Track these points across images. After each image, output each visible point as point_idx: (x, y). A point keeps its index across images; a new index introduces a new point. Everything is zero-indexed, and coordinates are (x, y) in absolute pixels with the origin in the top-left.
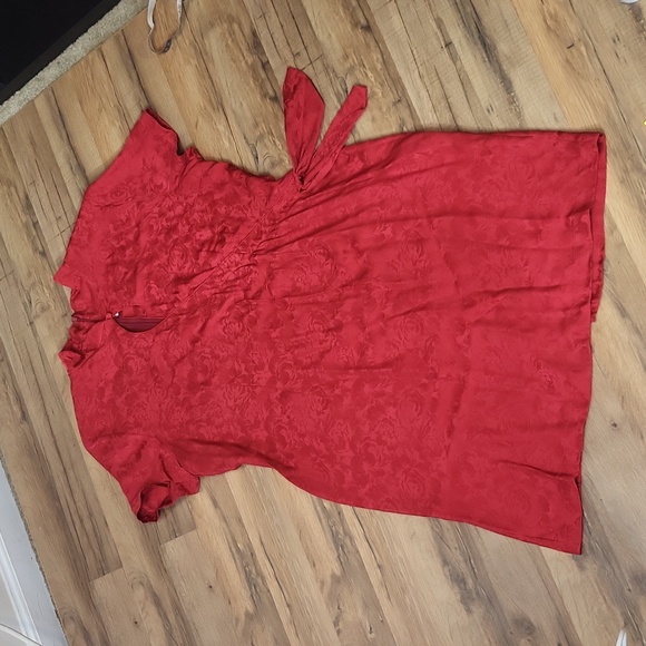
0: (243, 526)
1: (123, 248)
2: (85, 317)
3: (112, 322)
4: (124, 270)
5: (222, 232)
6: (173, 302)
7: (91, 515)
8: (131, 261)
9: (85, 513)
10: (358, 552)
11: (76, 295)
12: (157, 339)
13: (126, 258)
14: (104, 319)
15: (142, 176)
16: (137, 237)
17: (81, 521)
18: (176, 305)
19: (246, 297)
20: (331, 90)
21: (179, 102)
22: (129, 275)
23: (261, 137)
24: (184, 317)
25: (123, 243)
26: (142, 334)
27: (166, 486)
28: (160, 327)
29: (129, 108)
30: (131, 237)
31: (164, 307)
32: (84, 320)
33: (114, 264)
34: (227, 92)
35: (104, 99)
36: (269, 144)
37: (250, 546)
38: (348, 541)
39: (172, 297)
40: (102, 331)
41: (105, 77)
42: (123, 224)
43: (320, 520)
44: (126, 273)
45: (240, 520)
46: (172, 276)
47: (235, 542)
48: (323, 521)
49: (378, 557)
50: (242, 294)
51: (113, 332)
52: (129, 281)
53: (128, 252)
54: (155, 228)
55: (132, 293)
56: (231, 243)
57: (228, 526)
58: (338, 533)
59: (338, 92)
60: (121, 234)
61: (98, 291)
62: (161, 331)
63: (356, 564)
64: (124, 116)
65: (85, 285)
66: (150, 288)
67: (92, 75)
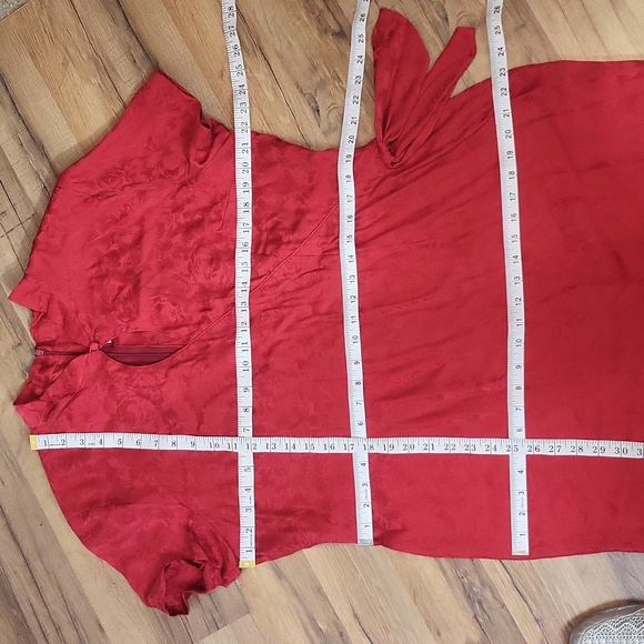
0: (326, 598)
1: (115, 255)
2: (56, 349)
3: (99, 355)
4: (119, 284)
5: (273, 229)
6: (199, 323)
7: (73, 619)
8: (130, 272)
9: (63, 619)
10: (503, 606)
11: (39, 319)
12: (173, 372)
13: (120, 268)
14: (86, 351)
15: (146, 157)
16: (139, 240)
17: (58, 629)
18: (204, 327)
19: (315, 314)
20: (422, 18)
21: (192, 47)
22: (125, 291)
23: (322, 84)
24: (217, 342)
25: (114, 247)
26: (150, 368)
27: (198, 566)
28: (178, 357)
29: (112, 59)
30: (128, 240)
31: (184, 331)
32: (54, 353)
33: (102, 277)
34: (266, 30)
35: (71, 51)
36: (334, 91)
37: (337, 623)
38: (488, 595)
39: (197, 318)
40: (84, 367)
41: (71, 20)
42: (117, 221)
43: (444, 572)
44: (121, 289)
45: (319, 590)
46: (196, 289)
47: (313, 620)
48: (449, 572)
49: (534, 608)
50: (308, 310)
51: (102, 367)
52: (126, 299)
53: (123, 260)
54: (167, 227)
55: (131, 315)
56: (289, 242)
57: (301, 602)
58: (471, 585)
59: (435, 20)
60: (112, 236)
61: (77, 313)
62: (178, 363)
63: (502, 622)
64: (105, 70)
65: (55, 306)
66: (159, 307)
67: (50, 20)
